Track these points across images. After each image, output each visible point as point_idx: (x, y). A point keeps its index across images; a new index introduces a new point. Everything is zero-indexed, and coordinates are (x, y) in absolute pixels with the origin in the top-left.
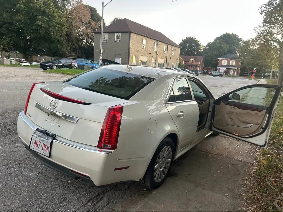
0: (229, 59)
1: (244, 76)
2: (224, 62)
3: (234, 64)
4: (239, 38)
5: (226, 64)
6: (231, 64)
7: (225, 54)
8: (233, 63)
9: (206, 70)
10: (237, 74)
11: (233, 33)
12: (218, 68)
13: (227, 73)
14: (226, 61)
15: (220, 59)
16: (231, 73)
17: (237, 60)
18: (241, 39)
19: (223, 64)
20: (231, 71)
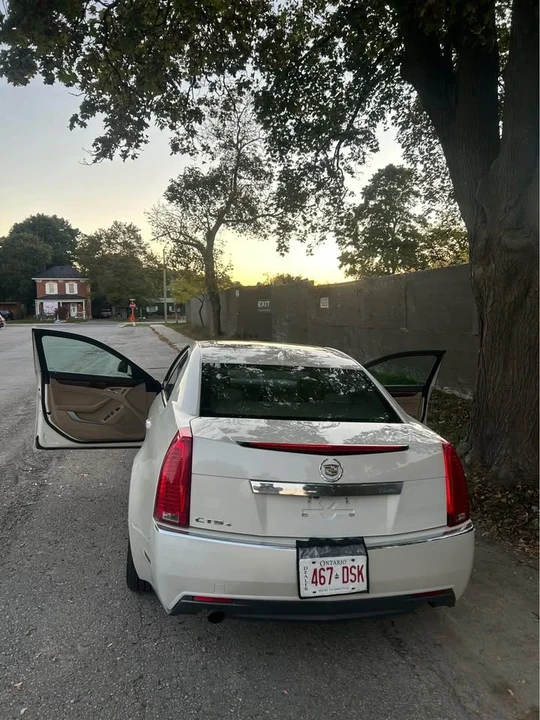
0: (61, 280)
1: (103, 317)
2: (51, 288)
3: (76, 292)
4: (74, 227)
5: (56, 292)
6: (68, 292)
7: (49, 267)
8: (72, 288)
9: (4, 309)
10: (87, 314)
11: (55, 216)
12: (38, 302)
13: (62, 313)
14: (55, 286)
15: (39, 280)
16: (74, 313)
17: (82, 280)
18: (77, 230)
19: (48, 292)
20: (72, 308)
